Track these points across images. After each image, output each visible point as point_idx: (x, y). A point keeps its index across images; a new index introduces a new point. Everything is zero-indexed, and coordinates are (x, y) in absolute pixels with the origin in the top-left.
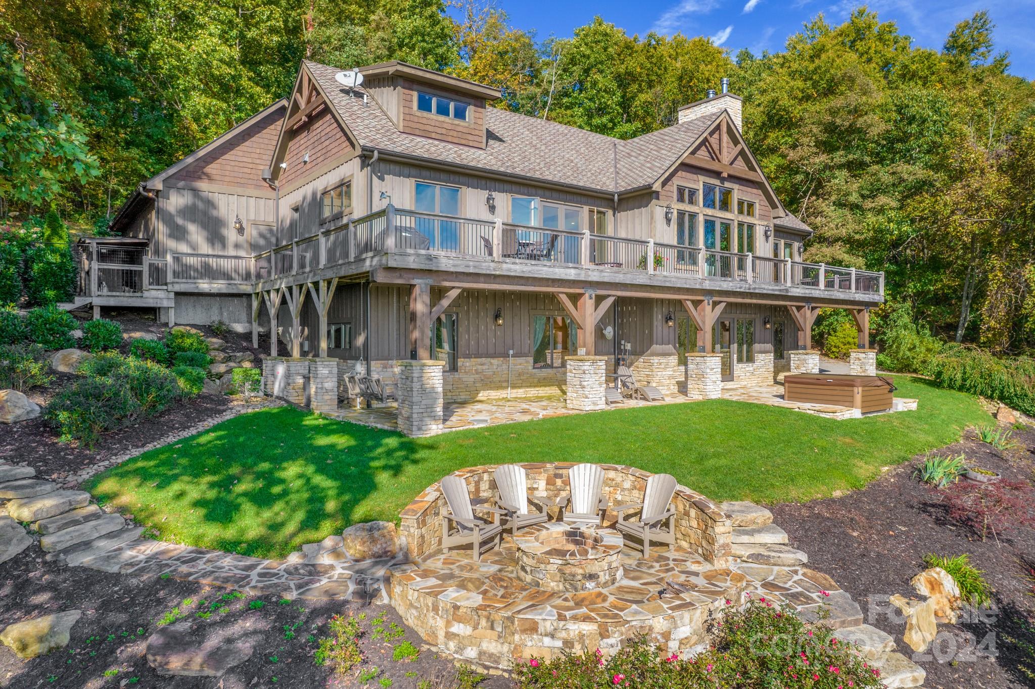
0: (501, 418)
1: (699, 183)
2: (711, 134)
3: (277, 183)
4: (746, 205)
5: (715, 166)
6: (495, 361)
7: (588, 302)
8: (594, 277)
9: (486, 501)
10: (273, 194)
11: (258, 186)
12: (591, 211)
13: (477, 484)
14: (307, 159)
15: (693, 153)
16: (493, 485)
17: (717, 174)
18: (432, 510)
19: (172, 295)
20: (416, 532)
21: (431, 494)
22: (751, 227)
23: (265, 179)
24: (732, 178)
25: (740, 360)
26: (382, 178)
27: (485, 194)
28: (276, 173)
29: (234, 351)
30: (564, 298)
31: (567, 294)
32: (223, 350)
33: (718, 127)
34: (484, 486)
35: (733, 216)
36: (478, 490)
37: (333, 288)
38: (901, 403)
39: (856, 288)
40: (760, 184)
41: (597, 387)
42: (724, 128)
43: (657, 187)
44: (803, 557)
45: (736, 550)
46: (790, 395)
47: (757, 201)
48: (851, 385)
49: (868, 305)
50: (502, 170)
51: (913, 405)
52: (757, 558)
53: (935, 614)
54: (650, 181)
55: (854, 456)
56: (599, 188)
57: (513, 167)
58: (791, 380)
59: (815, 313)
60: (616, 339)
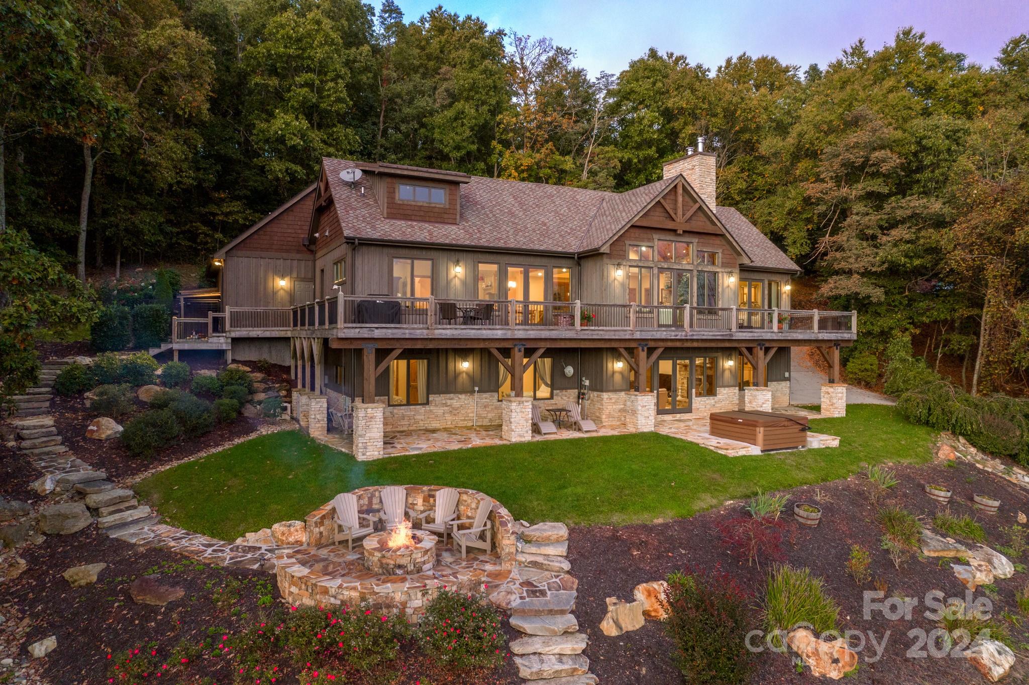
0: (437, 447)
1: (654, 241)
2: (665, 198)
3: (314, 248)
4: (707, 255)
5: (670, 225)
6: (462, 396)
7: (518, 354)
8: (522, 335)
9: (377, 511)
10: (311, 257)
13: (371, 499)
14: (327, 234)
15: (644, 217)
16: (381, 502)
17: (673, 232)
19: (230, 341)
20: (314, 530)
23: (304, 245)
25: (699, 395)
28: (312, 239)
29: (273, 383)
31: (499, 348)
32: (265, 383)
33: (673, 191)
35: (691, 267)
38: (817, 441)
39: (820, 328)
40: (723, 235)
41: (522, 422)
42: (680, 190)
43: (605, 249)
44: (566, 566)
45: (521, 558)
46: (714, 432)
47: (720, 251)
48: (754, 425)
49: (836, 343)
50: (467, 243)
51: (834, 442)
52: (535, 564)
53: (646, 613)
54: (600, 243)
55: (707, 490)
56: (560, 249)
57: (480, 239)
58: (714, 418)
59: (772, 353)
60: (578, 375)
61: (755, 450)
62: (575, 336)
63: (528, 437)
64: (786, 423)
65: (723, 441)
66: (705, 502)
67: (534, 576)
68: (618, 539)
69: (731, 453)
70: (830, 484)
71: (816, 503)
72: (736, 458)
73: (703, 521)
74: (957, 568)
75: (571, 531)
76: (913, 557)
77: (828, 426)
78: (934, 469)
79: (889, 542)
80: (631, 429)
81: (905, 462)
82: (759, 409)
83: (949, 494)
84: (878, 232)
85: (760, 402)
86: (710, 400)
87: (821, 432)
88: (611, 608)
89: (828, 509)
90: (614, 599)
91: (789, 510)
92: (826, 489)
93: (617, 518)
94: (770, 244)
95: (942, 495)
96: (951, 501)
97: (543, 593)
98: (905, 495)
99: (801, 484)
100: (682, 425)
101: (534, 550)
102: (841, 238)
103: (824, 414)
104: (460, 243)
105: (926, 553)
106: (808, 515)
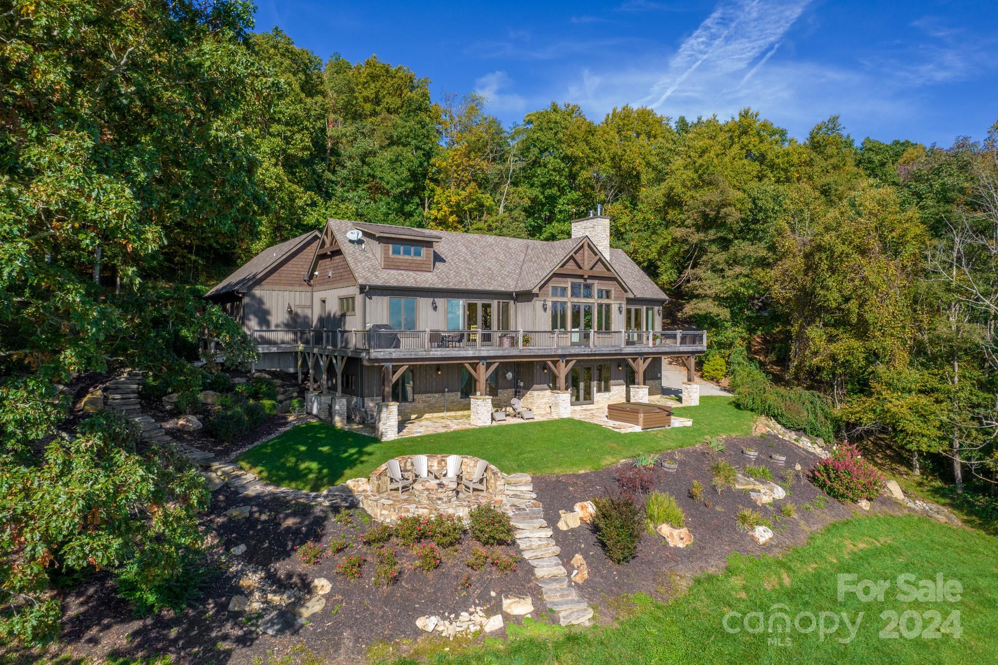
0: (430, 431)
1: (568, 283)
2: (576, 253)
3: (312, 282)
4: (604, 292)
5: (579, 272)
6: (437, 395)
7: (482, 368)
8: (484, 353)
9: (409, 471)
10: (310, 289)
11: (301, 285)
12: (499, 302)
13: (405, 463)
14: (330, 275)
15: (562, 266)
16: (412, 464)
17: (581, 277)
18: (384, 473)
20: (376, 482)
21: (383, 467)
22: (608, 306)
23: (305, 281)
24: (591, 277)
25: (599, 391)
26: (370, 298)
27: (431, 300)
28: (311, 276)
30: (467, 366)
31: (470, 364)
33: (582, 246)
34: (409, 464)
35: (594, 301)
36: (405, 466)
37: (344, 361)
38: (677, 422)
39: (681, 343)
40: (615, 279)
41: (486, 413)
42: (586, 247)
43: (536, 291)
44: (534, 496)
45: (507, 492)
46: (610, 417)
47: (613, 289)
48: (637, 412)
49: (693, 353)
50: (441, 286)
51: (688, 423)
52: (515, 496)
53: (581, 519)
54: (532, 286)
55: (609, 453)
56: (503, 289)
57: (448, 283)
58: (610, 407)
59: (649, 361)
60: (516, 379)
61: (638, 429)
62: (519, 354)
63: (488, 423)
64: (658, 411)
65: (617, 423)
66: (608, 461)
67: (516, 501)
68: (560, 481)
69: (623, 431)
70: (685, 448)
71: (675, 460)
72: (626, 434)
73: (608, 471)
74: (752, 494)
75: (532, 478)
76: (729, 488)
77: (686, 412)
78: (752, 439)
79: (718, 481)
80: (555, 416)
81: (734, 435)
82: (641, 401)
83: (756, 454)
84: (726, 267)
85: (641, 396)
86: (606, 395)
87: (681, 416)
88: (563, 515)
89: (682, 463)
90: (564, 511)
91: (659, 465)
92: (681, 452)
93: (557, 471)
94: (647, 278)
95: (752, 454)
96: (757, 459)
97: (524, 509)
98: (730, 455)
99: (667, 449)
100: (588, 413)
101: (514, 488)
102: (699, 271)
103: (685, 404)
104: (436, 286)
105: (737, 487)
106: (671, 467)
